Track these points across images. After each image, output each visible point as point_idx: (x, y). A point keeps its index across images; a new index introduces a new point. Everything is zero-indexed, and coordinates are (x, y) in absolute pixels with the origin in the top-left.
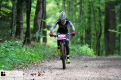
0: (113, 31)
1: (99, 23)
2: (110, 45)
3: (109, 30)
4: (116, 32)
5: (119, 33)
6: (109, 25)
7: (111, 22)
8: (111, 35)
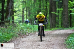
0: (54, 13)
1: (46, 8)
2: (52, 21)
3: (52, 12)
4: (56, 13)
5: (58, 14)
6: (52, 9)
7: (53, 7)
8: (53, 15)
